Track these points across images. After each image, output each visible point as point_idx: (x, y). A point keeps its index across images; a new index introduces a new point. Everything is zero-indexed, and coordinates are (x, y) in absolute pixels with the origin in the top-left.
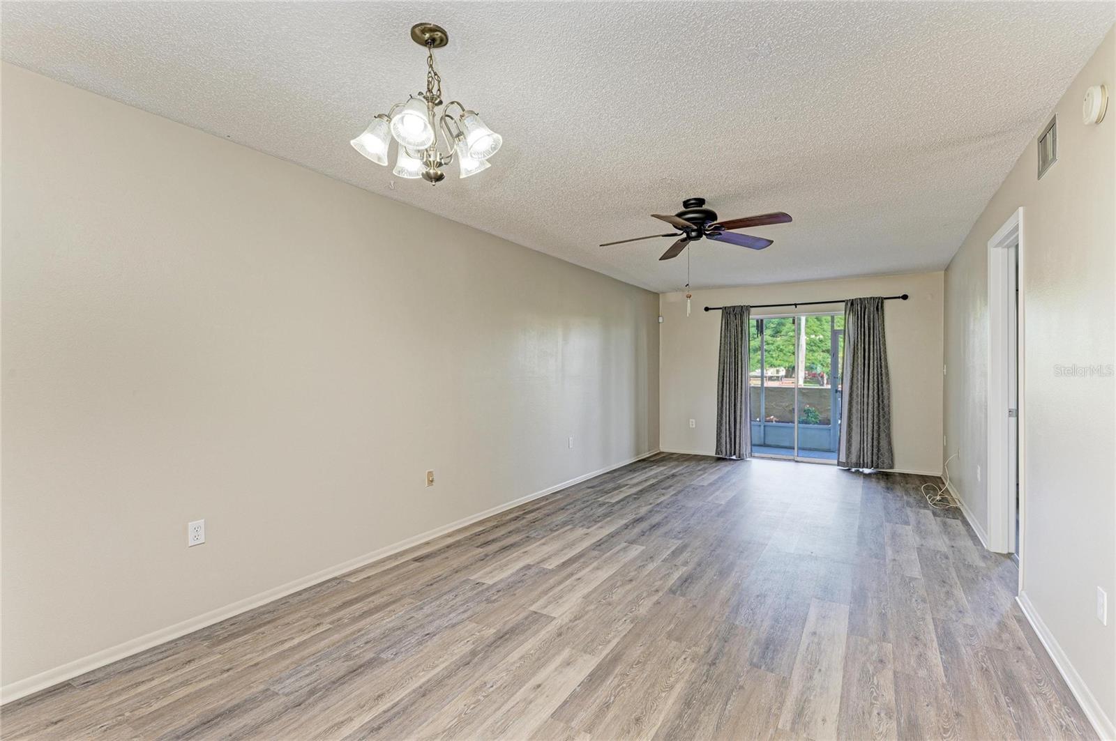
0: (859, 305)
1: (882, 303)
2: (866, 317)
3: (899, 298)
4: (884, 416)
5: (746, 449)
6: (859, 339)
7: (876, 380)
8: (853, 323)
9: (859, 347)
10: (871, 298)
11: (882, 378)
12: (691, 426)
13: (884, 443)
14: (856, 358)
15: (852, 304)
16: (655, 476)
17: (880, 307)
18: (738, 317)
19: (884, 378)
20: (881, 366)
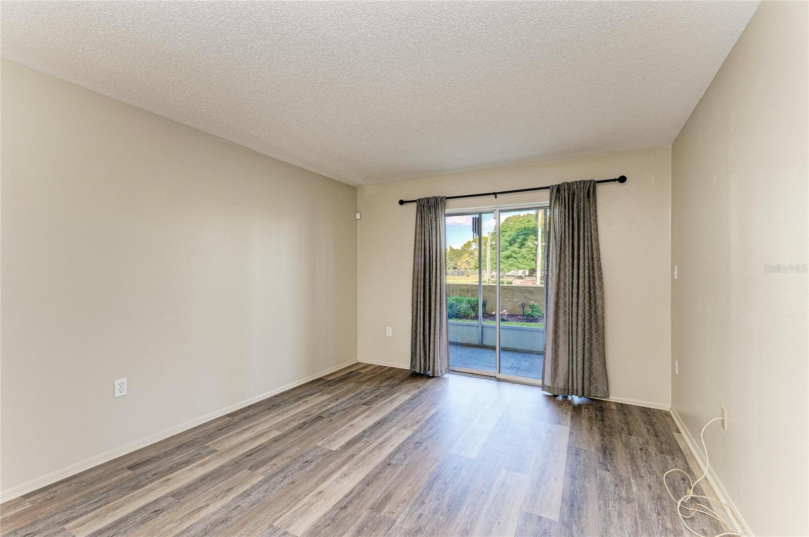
0: (566, 192)
1: (594, 188)
2: (575, 205)
3: (615, 180)
4: (597, 331)
5: (440, 364)
6: (567, 234)
7: (587, 284)
8: (560, 214)
9: (567, 243)
10: (580, 182)
11: (594, 283)
12: (388, 335)
13: (597, 364)
14: (563, 257)
15: (558, 190)
16: (278, 427)
17: (591, 192)
18: (432, 210)
19: (596, 283)
20: (593, 266)
